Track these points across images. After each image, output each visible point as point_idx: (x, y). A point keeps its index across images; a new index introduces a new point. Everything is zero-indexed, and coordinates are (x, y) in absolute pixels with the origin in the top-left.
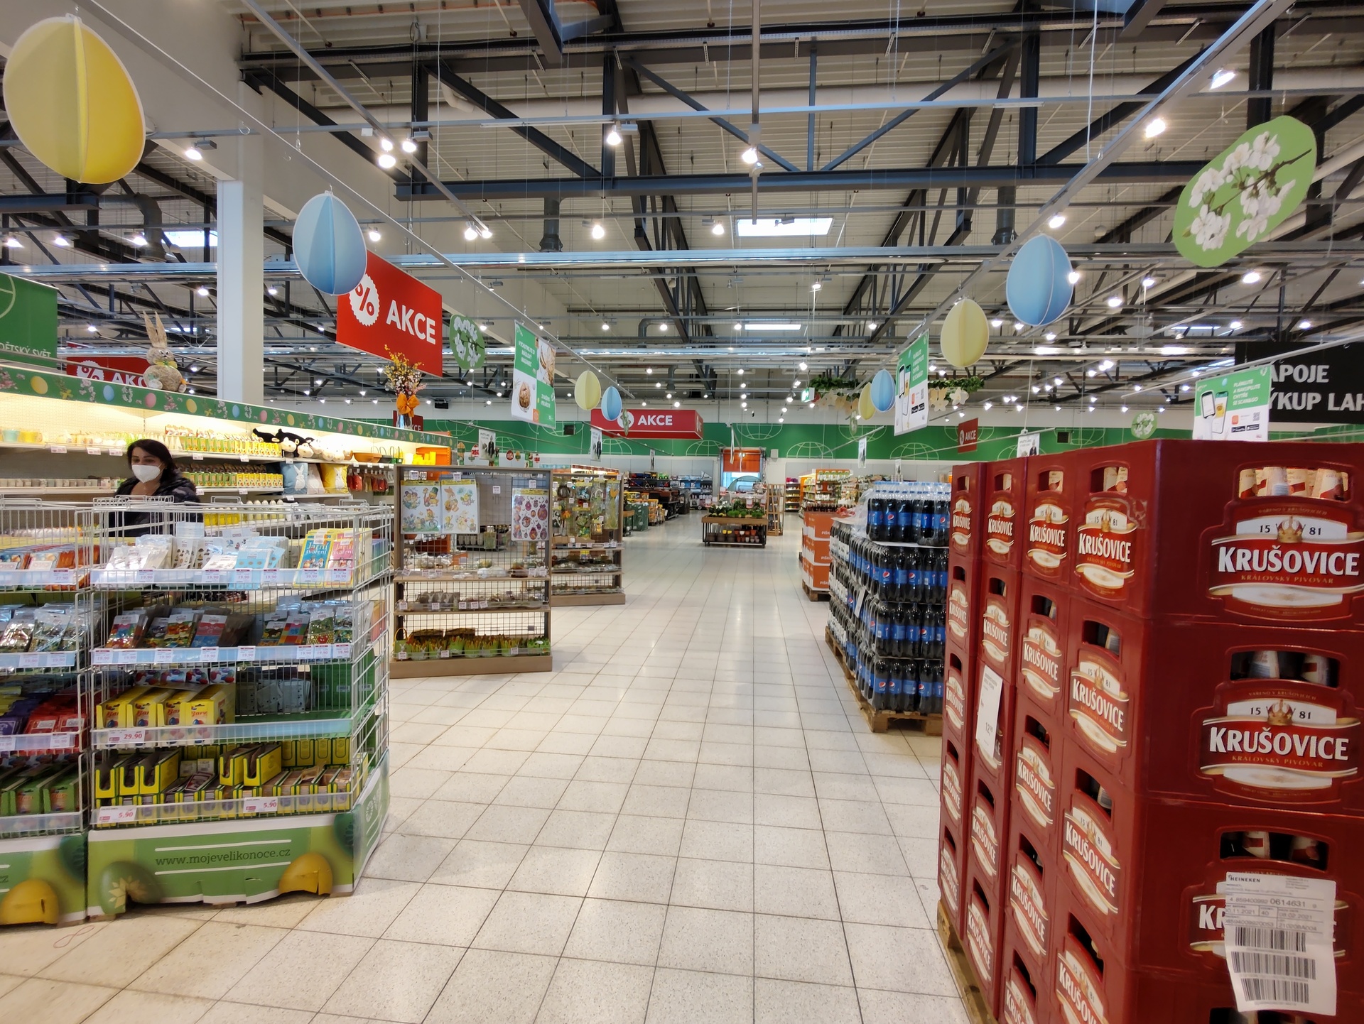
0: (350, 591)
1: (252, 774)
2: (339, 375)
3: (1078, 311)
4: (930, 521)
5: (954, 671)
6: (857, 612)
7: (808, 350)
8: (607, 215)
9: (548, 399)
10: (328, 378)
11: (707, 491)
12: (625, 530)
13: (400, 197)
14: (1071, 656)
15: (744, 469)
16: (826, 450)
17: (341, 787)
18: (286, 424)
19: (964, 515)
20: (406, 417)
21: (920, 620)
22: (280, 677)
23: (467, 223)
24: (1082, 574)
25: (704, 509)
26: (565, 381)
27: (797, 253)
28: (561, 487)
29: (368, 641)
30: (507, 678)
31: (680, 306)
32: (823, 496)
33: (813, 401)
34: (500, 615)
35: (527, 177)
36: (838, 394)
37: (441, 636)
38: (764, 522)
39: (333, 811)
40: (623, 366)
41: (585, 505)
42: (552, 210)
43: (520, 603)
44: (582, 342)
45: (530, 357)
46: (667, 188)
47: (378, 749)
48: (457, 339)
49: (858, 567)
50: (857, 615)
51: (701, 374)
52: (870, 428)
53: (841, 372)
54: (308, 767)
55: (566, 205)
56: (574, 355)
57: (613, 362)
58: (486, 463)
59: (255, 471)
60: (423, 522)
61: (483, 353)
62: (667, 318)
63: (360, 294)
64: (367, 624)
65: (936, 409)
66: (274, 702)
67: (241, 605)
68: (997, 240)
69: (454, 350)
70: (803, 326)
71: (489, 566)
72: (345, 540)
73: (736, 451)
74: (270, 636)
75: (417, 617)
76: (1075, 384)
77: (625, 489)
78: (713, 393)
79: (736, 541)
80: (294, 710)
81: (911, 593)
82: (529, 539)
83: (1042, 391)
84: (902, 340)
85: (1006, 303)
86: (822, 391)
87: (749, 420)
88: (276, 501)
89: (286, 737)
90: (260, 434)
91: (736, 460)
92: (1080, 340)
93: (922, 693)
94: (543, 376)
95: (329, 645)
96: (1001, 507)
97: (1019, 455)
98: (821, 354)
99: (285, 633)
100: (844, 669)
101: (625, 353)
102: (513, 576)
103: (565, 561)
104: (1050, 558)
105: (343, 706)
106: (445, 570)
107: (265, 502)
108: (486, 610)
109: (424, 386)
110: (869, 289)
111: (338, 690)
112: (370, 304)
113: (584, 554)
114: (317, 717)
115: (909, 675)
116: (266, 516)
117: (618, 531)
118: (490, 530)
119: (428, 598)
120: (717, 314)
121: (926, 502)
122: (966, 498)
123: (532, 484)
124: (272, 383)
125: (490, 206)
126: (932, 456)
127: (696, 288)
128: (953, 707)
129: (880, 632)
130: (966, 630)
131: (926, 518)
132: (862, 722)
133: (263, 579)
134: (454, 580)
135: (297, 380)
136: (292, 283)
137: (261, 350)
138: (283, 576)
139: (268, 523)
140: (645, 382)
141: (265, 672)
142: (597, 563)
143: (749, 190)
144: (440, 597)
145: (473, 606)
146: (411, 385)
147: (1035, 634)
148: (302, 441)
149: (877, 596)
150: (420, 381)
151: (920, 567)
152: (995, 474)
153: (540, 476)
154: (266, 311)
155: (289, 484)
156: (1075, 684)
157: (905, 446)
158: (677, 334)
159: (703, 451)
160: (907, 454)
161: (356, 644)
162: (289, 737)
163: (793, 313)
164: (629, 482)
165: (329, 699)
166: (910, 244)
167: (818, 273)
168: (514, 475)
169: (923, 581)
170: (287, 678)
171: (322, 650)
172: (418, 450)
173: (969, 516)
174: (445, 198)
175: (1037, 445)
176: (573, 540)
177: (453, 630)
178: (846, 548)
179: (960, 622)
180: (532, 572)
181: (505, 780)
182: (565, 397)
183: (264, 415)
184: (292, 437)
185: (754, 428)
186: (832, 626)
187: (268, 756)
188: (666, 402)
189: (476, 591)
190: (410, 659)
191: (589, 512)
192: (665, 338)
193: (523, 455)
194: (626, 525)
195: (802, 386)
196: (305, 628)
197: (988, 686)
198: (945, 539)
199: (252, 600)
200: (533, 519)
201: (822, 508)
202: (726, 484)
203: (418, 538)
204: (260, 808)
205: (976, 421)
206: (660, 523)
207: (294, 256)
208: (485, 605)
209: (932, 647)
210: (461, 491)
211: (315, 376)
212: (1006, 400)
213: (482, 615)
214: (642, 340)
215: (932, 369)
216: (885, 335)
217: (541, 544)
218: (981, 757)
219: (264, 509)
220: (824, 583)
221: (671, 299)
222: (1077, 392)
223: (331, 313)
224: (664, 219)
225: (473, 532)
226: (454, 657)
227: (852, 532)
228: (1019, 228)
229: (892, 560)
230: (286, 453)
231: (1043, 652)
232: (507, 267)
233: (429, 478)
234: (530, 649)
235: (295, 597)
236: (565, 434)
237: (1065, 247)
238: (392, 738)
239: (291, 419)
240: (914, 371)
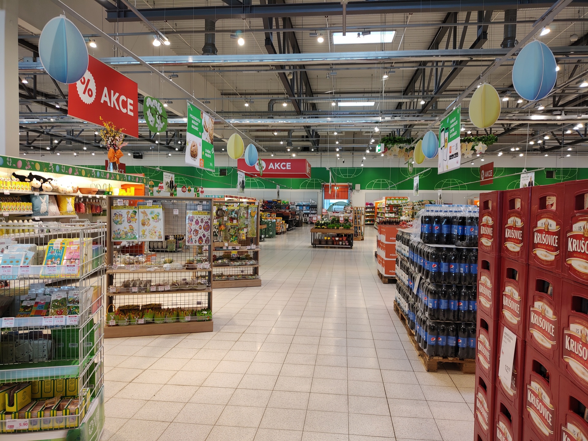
0: (78, 280)
1: (11, 404)
2: (69, 137)
3: (558, 91)
4: (463, 230)
5: (483, 331)
6: (415, 291)
7: (380, 119)
8: (247, 31)
9: (209, 152)
10: (61, 138)
11: (314, 212)
12: (261, 238)
13: (110, 19)
14: (564, 320)
15: (338, 198)
16: (391, 184)
17: (72, 411)
18: (35, 169)
19: (488, 226)
20: (114, 164)
21: (458, 296)
22: (31, 338)
23: (154, 36)
24: (570, 265)
25: (312, 223)
26: (220, 140)
27: (372, 55)
28: (218, 210)
29: (90, 313)
30: (183, 337)
31: (296, 91)
32: (390, 215)
33: (383, 152)
34: (179, 294)
35: (194, 6)
36: (400, 147)
37: (138, 309)
38: (351, 231)
39: (66, 428)
40: (258, 130)
41: (235, 222)
42: (210, 27)
43: (192, 287)
44: (231, 115)
45: (197, 124)
46: (286, 12)
47: (96, 385)
48: (149, 113)
49: (415, 261)
50: (415, 293)
51: (309, 136)
52: (421, 169)
53: (402, 133)
54: (49, 398)
55: (219, 24)
56: (226, 123)
57: (252, 128)
58: (168, 195)
59: (14, 201)
60: (126, 234)
61: (166, 122)
62: (287, 98)
63: (83, 83)
64: (89, 302)
65: (465, 157)
66: (26, 355)
67: (4, 290)
68: (504, 45)
69: (147, 120)
70: (376, 103)
71: (171, 262)
72: (74, 246)
73: (333, 186)
74: (24, 310)
75: (122, 297)
76: (557, 139)
77: (261, 210)
78: (318, 148)
79: (333, 244)
80: (41, 360)
81: (451, 278)
82: (197, 244)
83: (536, 144)
84: (443, 111)
85: (512, 86)
86: (389, 146)
87: (341, 165)
88: (28, 220)
89: (35, 378)
90: (17, 176)
91: (333, 191)
92: (560, 110)
93: (460, 345)
94: (206, 136)
95: (64, 316)
96: (514, 221)
97: (521, 187)
98: (388, 122)
99: (34, 309)
100: (406, 328)
101: (259, 122)
102: (187, 269)
103: (221, 258)
104: (548, 254)
105: (73, 357)
106: (141, 265)
107: (21, 221)
108: (169, 291)
109: (126, 144)
110: (420, 78)
111: (70, 346)
112: (90, 90)
113: (234, 253)
114: (55, 365)
115: (451, 333)
116: (21, 230)
117: (257, 238)
118: (171, 238)
119: (130, 284)
120: (320, 96)
121: (461, 218)
122: (489, 214)
123: (200, 208)
124: (25, 143)
125: (169, 25)
126: (463, 188)
127: (305, 78)
128: (483, 354)
129: (431, 304)
130: (491, 303)
131: (460, 228)
132: (420, 365)
133: (20, 272)
134: (147, 272)
135: (42, 140)
136: (38, 77)
137: (17, 121)
138: (33, 270)
139: (22, 235)
140: (273, 141)
141: (21, 334)
142: (243, 259)
143: (341, 13)
144: (138, 283)
145: (160, 289)
146: (117, 143)
147: (538, 305)
148: (45, 180)
149: (428, 280)
150: (124, 140)
151: (457, 261)
152: (509, 198)
153: (205, 203)
154: (21, 95)
155: (36, 209)
156: (567, 339)
157: (445, 181)
158: (293, 109)
159: (311, 186)
160: (446, 186)
161: (82, 316)
162: (37, 378)
163: (370, 95)
164: (263, 206)
165: (64, 352)
166: (447, 48)
167: (386, 68)
168: (187, 202)
169: (460, 270)
170: (36, 338)
171: (59, 319)
172: (122, 186)
173: (492, 227)
174: (139, 20)
175: (533, 180)
176: (226, 244)
177: (147, 305)
178: (407, 248)
179: (486, 297)
180: (200, 266)
181: (181, 406)
182: (221, 151)
183: (20, 164)
184: (38, 178)
185: (344, 170)
186: (398, 300)
187: (22, 391)
188: (287, 154)
189: (162, 279)
190: (117, 325)
191: (237, 226)
192: (285, 112)
193: (193, 189)
194: (261, 234)
195: (376, 143)
196: (48, 305)
197: (506, 341)
198: (475, 242)
199: (12, 286)
200: (200, 231)
201: (390, 222)
202: (326, 207)
203: (123, 244)
204: (17, 427)
205: (492, 163)
206: (283, 233)
207: (40, 59)
208: (168, 288)
209: (466, 314)
210: (152, 213)
211: (53, 138)
212: (513, 150)
213: (166, 295)
214: (271, 113)
215: (463, 129)
216: (431, 108)
217: (206, 247)
218: (502, 388)
219: (20, 226)
220: (393, 271)
221: (289, 86)
222: (558, 144)
223: (64, 96)
224: (284, 33)
225: (160, 240)
226: (147, 323)
227: (411, 238)
228: (519, 37)
229: (438, 256)
230: (34, 189)
231: (544, 317)
232: (181, 65)
233: (130, 205)
234: (199, 317)
235: (41, 284)
236: (220, 175)
237: (552, 48)
238: (106, 377)
239: (38, 166)
240: (451, 131)
